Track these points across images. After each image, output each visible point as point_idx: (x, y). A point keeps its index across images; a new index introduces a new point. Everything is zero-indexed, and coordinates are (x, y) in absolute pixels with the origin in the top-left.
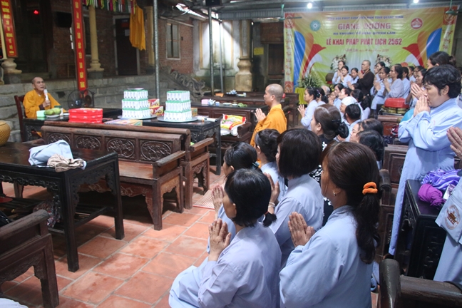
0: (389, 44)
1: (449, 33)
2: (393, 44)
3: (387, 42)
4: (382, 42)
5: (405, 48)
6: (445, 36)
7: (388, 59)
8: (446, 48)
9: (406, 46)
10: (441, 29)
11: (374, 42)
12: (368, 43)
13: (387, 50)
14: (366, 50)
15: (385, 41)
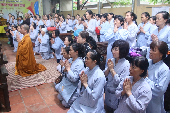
0: (20, 6)
1: (41, 3)
2: (22, 6)
3: (19, 5)
4: (17, 5)
5: (26, 8)
6: (40, 4)
7: (22, 12)
8: (41, 8)
9: (27, 7)
10: (38, 1)
11: (14, 5)
12: (11, 6)
13: (20, 9)
14: (11, 9)
15: (18, 5)
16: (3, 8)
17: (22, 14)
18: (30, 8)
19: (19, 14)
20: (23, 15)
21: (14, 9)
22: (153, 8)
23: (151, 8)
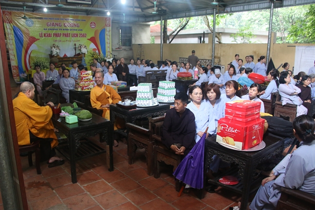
0: (80, 37)
1: (109, 31)
2: (82, 37)
3: (79, 35)
5: (88, 39)
6: (107, 33)
9: (89, 38)
10: (105, 29)
11: (71, 36)
12: (68, 36)
13: (79, 41)
14: (67, 41)
15: (77, 35)
16: (56, 41)
17: (85, 49)
18: (93, 40)
19: (82, 50)
20: (88, 51)
21: (70, 41)
22: (296, 48)
23: (295, 46)
